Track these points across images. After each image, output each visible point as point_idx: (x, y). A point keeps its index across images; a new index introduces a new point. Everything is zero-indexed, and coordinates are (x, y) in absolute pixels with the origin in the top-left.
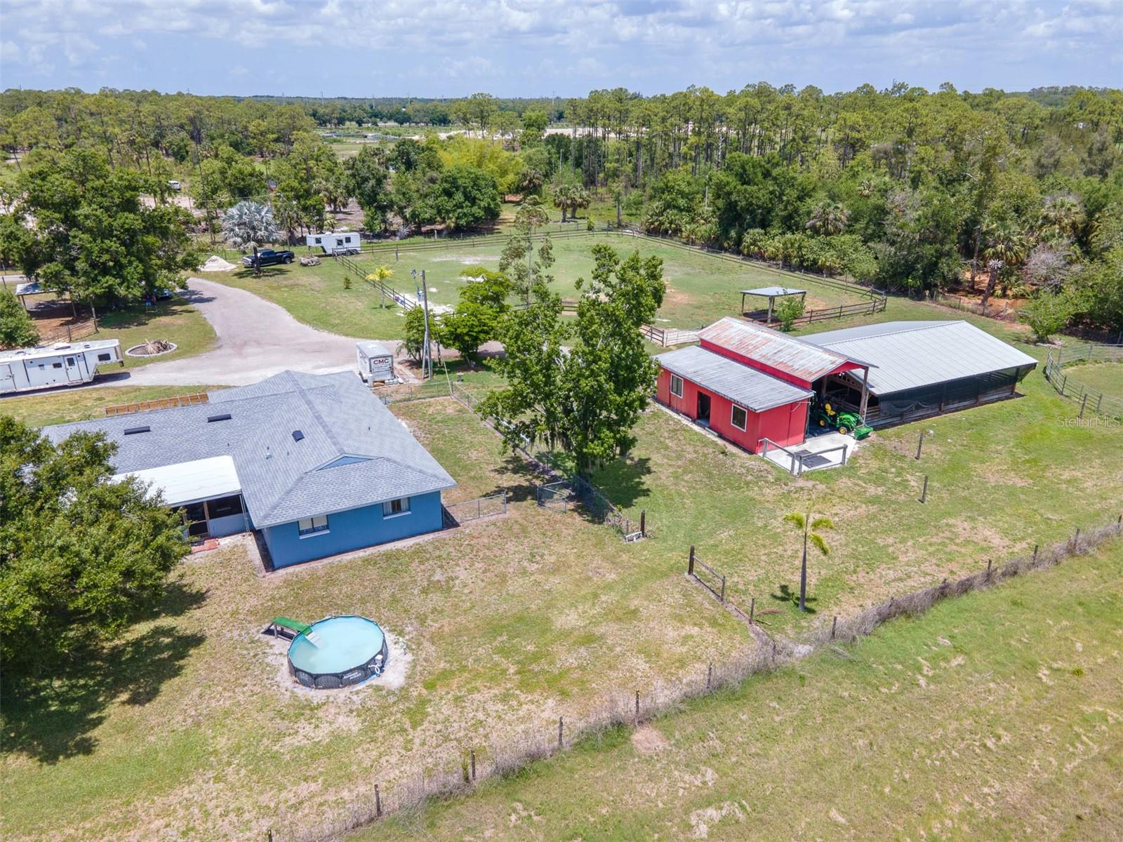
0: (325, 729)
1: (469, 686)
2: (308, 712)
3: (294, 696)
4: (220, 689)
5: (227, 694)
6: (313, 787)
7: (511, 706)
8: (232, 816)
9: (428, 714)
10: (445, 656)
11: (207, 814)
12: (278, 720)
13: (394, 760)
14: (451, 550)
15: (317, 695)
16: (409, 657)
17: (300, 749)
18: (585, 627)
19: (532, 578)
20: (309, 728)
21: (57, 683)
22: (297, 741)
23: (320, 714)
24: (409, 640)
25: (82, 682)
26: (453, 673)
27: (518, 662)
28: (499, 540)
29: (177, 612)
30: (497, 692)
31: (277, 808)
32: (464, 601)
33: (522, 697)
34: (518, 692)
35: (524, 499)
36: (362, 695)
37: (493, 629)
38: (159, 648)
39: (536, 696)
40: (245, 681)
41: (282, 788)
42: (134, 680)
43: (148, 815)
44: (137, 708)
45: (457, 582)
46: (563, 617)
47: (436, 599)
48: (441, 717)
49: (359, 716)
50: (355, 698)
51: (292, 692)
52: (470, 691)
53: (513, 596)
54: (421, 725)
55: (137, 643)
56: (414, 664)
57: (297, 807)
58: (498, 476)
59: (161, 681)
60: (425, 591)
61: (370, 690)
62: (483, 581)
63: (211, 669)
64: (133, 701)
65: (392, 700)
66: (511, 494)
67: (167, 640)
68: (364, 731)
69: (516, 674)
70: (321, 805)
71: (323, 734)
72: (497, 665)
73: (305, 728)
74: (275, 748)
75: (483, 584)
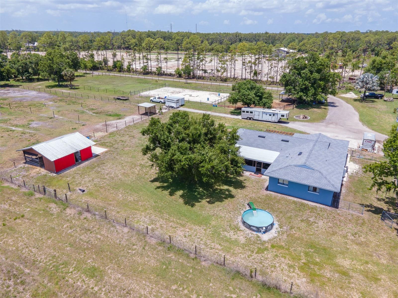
0: (236, 237)
1: (284, 255)
2: (236, 230)
3: (237, 224)
4: (225, 211)
5: (225, 213)
6: (220, 247)
7: (290, 270)
8: (199, 240)
9: (264, 253)
10: (287, 242)
11: (196, 235)
12: (228, 227)
13: (242, 256)
14: (326, 214)
15: (243, 227)
16: (276, 235)
17: (226, 237)
18: (348, 269)
19: (346, 240)
20: (233, 234)
21: (201, 189)
22: (227, 235)
23: (238, 232)
24: (281, 230)
25: (205, 192)
26: (284, 248)
27: (308, 260)
28: (348, 221)
29: (235, 188)
30: (290, 263)
31: (208, 245)
32: (311, 231)
33: (297, 271)
34: (297, 268)
35: (378, 214)
36: (253, 235)
37: (312, 245)
38: (224, 194)
39: (302, 274)
40: (232, 213)
41: (213, 242)
42: (213, 198)
43: (188, 227)
44: (208, 204)
45: (316, 224)
46: (343, 260)
47: (303, 225)
48: (266, 256)
49: (246, 240)
50: (250, 235)
51: (238, 223)
52: (282, 257)
53: (331, 241)
54: (258, 254)
55: (221, 190)
56: (275, 238)
57: (211, 248)
58: (376, 201)
59: (217, 201)
60: (302, 221)
61: (256, 236)
62: (326, 230)
63: (228, 205)
64: (209, 202)
65: (259, 242)
66: (374, 209)
67: (227, 193)
68: (244, 244)
69: (302, 263)
70: (217, 252)
71: (234, 237)
72: (300, 256)
73: (232, 233)
74: (221, 232)
75: (324, 231)
